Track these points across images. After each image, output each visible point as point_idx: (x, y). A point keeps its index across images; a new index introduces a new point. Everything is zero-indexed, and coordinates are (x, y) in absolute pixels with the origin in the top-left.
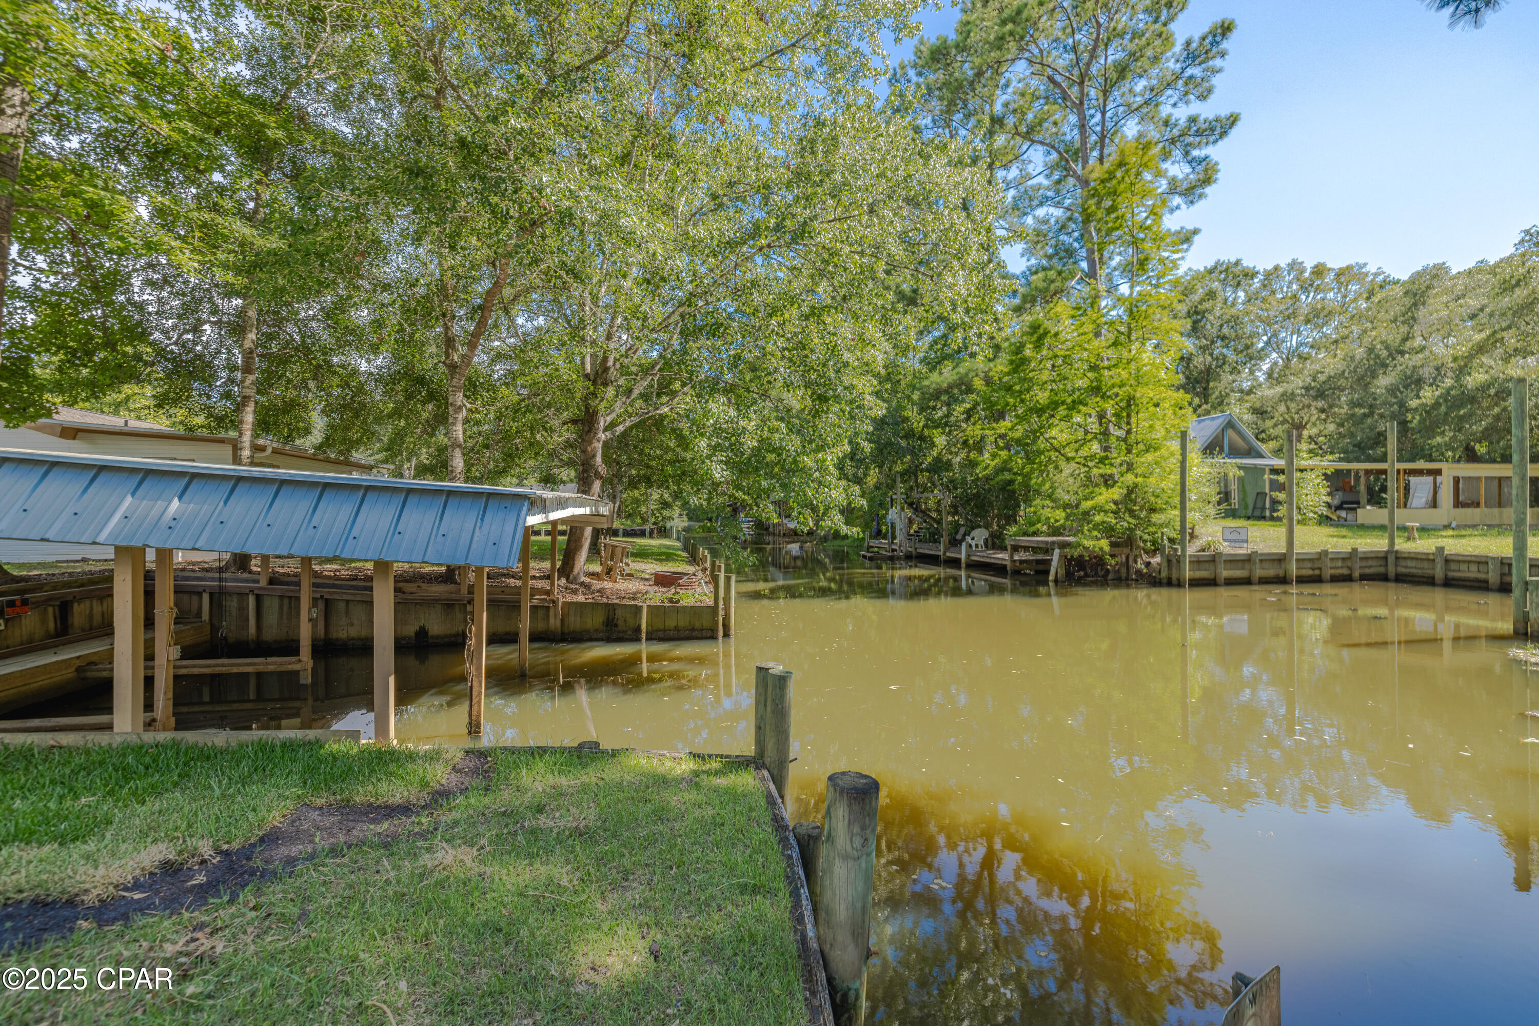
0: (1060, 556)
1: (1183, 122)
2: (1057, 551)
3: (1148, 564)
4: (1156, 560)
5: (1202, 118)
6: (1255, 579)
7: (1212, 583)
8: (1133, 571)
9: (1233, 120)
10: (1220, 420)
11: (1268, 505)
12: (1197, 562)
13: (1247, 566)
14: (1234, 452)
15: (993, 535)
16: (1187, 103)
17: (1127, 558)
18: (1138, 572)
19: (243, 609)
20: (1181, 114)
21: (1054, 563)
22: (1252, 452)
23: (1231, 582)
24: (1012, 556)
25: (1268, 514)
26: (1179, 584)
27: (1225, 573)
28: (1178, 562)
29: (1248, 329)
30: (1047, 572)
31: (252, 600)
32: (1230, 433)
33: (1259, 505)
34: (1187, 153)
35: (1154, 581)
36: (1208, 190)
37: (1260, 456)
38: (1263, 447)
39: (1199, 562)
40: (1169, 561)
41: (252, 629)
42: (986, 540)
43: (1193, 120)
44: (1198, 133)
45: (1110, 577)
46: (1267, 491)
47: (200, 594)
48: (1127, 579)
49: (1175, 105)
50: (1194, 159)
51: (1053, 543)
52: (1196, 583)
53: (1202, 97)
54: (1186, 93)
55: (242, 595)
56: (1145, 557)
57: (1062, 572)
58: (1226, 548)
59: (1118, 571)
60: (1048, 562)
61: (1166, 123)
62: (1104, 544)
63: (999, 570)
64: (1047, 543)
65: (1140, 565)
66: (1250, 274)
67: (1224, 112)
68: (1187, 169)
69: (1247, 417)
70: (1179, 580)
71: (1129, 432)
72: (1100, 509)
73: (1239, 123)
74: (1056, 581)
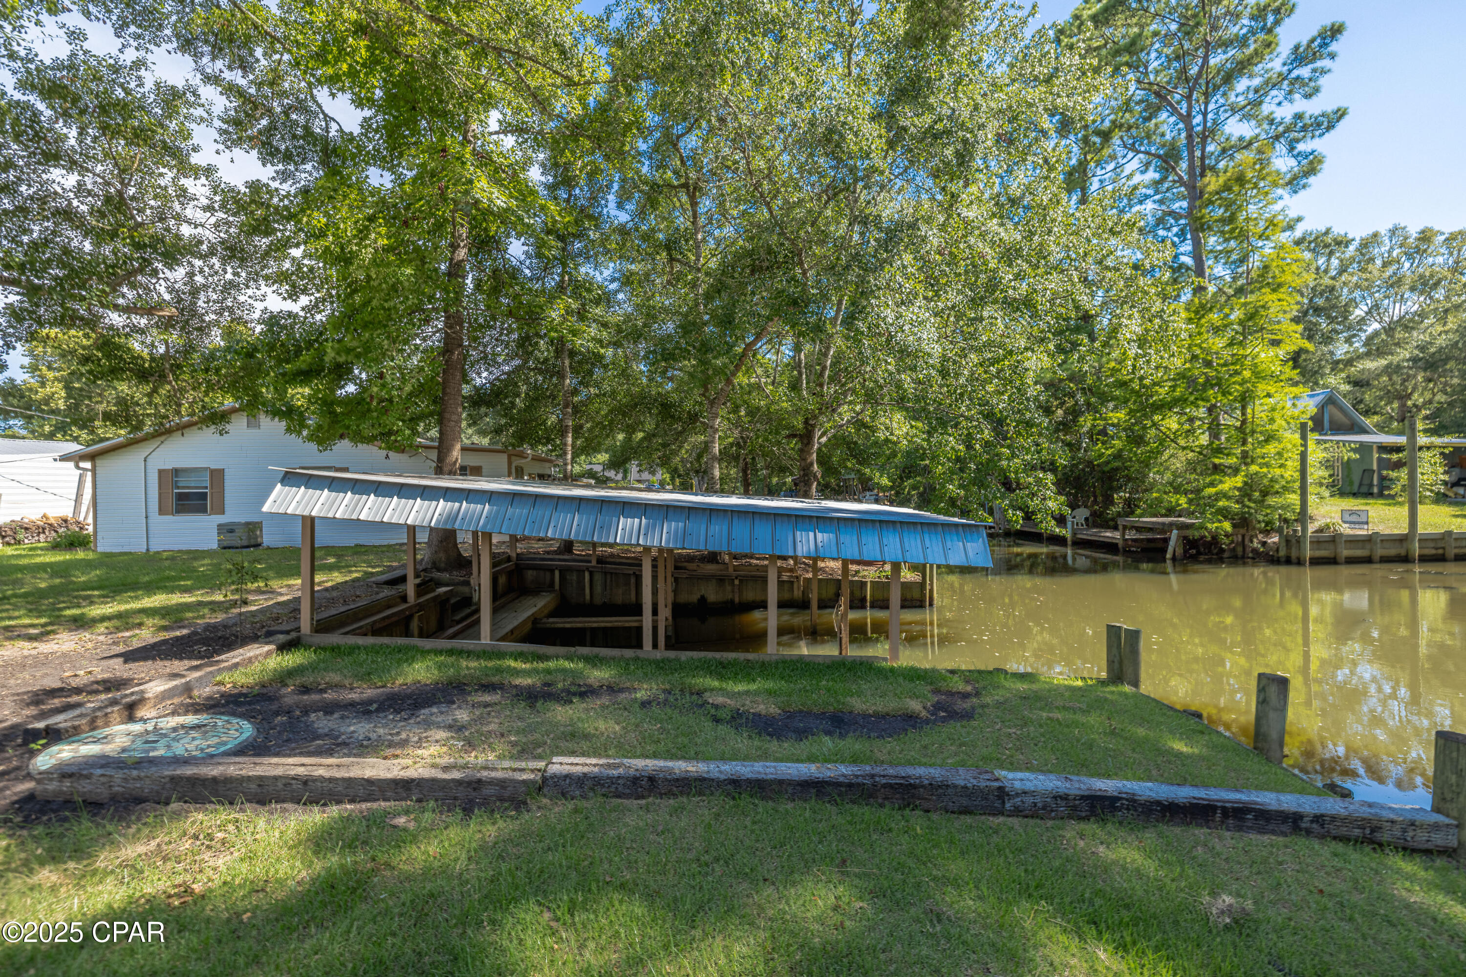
0: (1178, 536)
1: (1288, 119)
2: (1175, 532)
3: (1264, 544)
4: (1275, 539)
5: (1307, 115)
6: (1376, 557)
7: (1332, 561)
8: (1248, 550)
9: (1341, 114)
10: (1321, 397)
11: (1375, 482)
12: (1317, 543)
13: (1368, 546)
14: (1337, 428)
15: (1094, 514)
16: (1291, 101)
17: (1243, 536)
18: (1255, 550)
19: (581, 581)
20: (1285, 113)
21: (1172, 543)
22: (1356, 428)
23: (1351, 561)
24: (1123, 534)
25: (1375, 490)
26: (1299, 563)
27: (1346, 553)
28: (1298, 542)
29: (1344, 299)
30: (1164, 551)
31: (587, 575)
32: (1330, 408)
33: (1366, 481)
34: (1292, 149)
35: (1272, 559)
36: (1312, 180)
37: (1364, 431)
38: (1368, 422)
39: (1318, 542)
40: (1288, 541)
41: (588, 597)
42: (1087, 519)
43: (1299, 116)
44: (1304, 129)
45: (1226, 555)
46: (1375, 467)
47: (552, 571)
48: (1243, 557)
49: (1279, 104)
50: (1299, 153)
51: (1171, 524)
52: (1316, 562)
53: (1308, 96)
54: (1290, 92)
55: (580, 572)
56: (1260, 536)
57: (1180, 551)
58: (1346, 530)
59: (1234, 549)
60: (1166, 541)
61: (1271, 122)
62: (1227, 526)
63: (1110, 547)
64: (1163, 524)
65: (1256, 544)
66: (1342, 242)
67: (1330, 108)
68: (1293, 162)
69: (1345, 388)
70: (1299, 559)
71: (1244, 422)
72: (1225, 495)
73: (1347, 117)
74: (1174, 559)
